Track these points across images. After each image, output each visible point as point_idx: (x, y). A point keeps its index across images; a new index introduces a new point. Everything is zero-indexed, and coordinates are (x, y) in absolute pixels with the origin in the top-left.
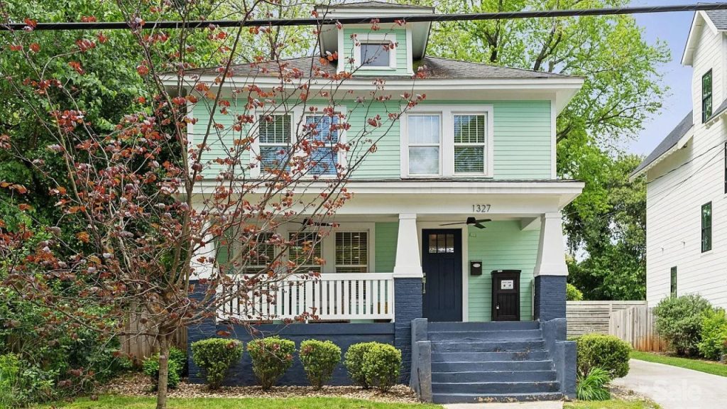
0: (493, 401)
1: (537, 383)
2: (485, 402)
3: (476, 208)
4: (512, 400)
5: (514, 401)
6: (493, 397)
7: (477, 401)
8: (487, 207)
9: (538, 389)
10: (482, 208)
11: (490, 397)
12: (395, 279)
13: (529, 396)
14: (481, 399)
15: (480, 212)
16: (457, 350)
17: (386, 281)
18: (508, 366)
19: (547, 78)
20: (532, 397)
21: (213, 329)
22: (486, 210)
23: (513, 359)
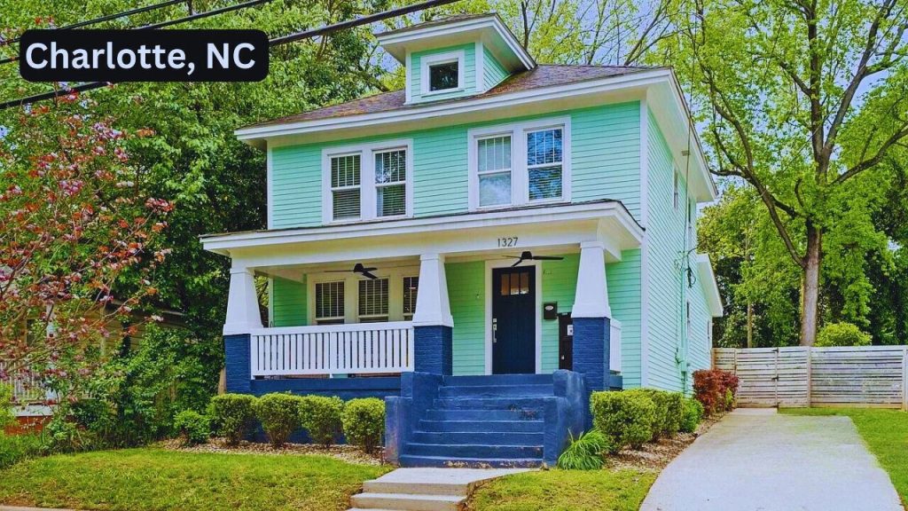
0: (465, 466)
1: (522, 447)
2: (455, 467)
3: (502, 242)
4: (484, 465)
5: (487, 467)
6: (465, 461)
7: (446, 466)
8: (514, 240)
9: (523, 454)
10: (508, 242)
11: (461, 461)
12: (416, 328)
13: (504, 462)
14: (451, 464)
15: (507, 247)
16: (468, 408)
17: (407, 330)
18: (508, 426)
19: (622, 74)
20: (507, 463)
21: (247, 384)
22: (513, 244)
23: (521, 418)
